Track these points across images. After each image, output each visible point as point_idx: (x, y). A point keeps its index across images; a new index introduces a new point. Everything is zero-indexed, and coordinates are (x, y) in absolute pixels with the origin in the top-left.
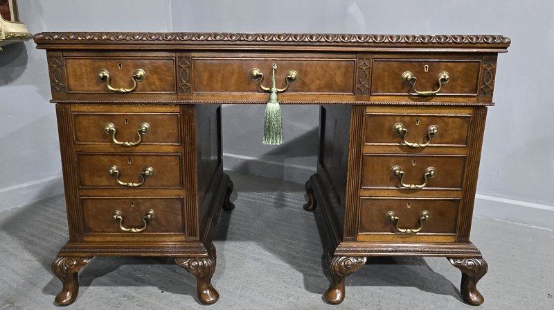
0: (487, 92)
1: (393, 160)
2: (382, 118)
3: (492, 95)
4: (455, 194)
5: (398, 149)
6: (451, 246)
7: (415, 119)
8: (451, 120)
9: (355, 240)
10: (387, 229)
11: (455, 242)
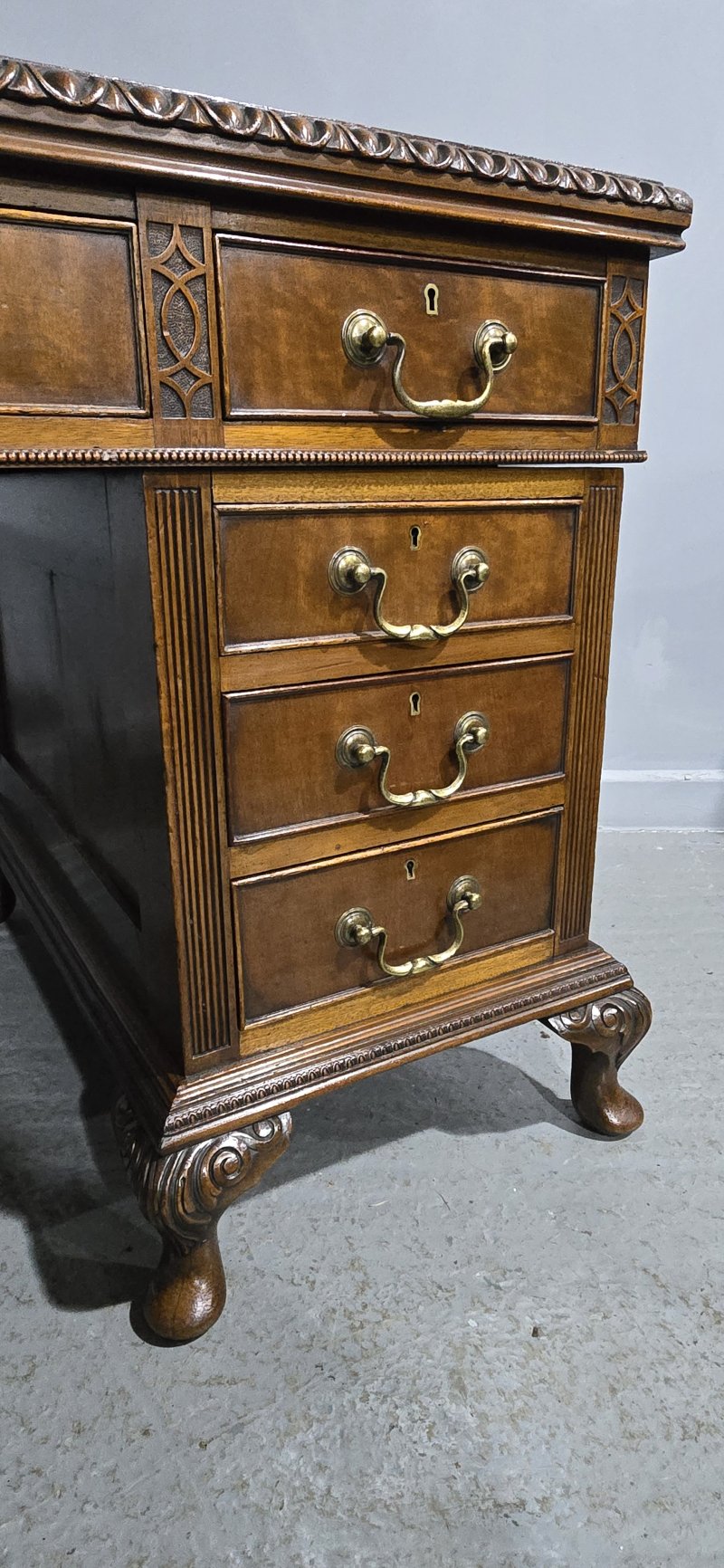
0: (625, 409)
1: (341, 703)
2: (282, 527)
3: (636, 420)
4: (548, 797)
5: (355, 655)
6: (546, 975)
7: (408, 521)
8: (522, 521)
9: (233, 1058)
10: (346, 978)
11: (552, 959)
